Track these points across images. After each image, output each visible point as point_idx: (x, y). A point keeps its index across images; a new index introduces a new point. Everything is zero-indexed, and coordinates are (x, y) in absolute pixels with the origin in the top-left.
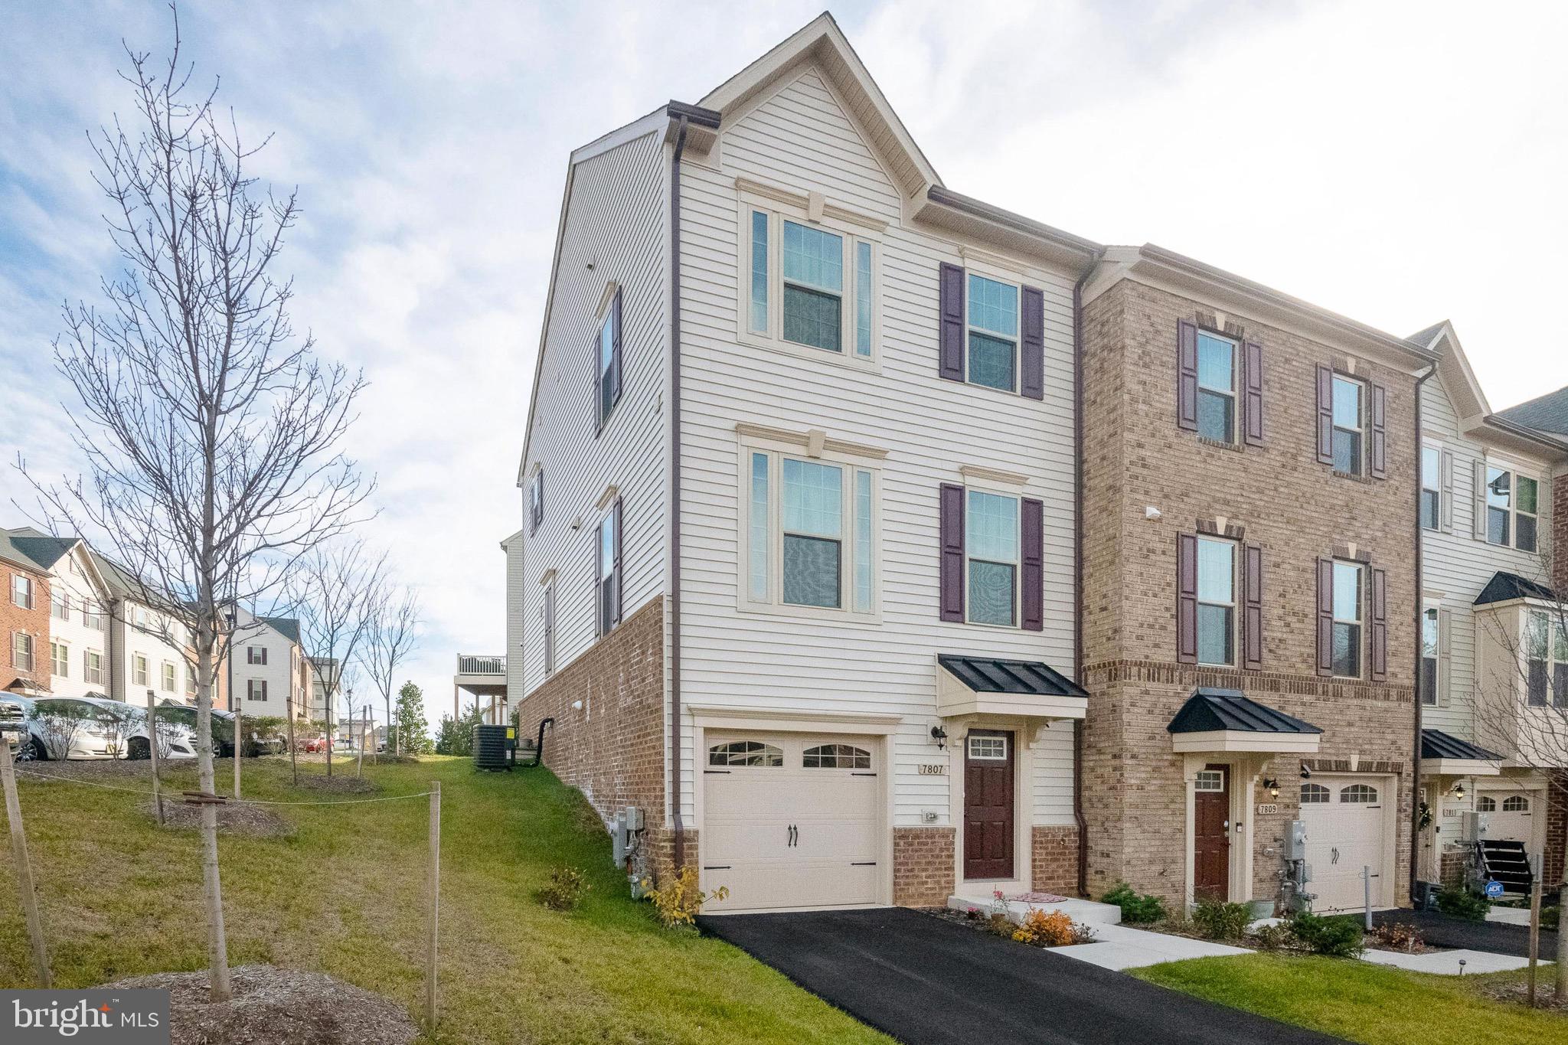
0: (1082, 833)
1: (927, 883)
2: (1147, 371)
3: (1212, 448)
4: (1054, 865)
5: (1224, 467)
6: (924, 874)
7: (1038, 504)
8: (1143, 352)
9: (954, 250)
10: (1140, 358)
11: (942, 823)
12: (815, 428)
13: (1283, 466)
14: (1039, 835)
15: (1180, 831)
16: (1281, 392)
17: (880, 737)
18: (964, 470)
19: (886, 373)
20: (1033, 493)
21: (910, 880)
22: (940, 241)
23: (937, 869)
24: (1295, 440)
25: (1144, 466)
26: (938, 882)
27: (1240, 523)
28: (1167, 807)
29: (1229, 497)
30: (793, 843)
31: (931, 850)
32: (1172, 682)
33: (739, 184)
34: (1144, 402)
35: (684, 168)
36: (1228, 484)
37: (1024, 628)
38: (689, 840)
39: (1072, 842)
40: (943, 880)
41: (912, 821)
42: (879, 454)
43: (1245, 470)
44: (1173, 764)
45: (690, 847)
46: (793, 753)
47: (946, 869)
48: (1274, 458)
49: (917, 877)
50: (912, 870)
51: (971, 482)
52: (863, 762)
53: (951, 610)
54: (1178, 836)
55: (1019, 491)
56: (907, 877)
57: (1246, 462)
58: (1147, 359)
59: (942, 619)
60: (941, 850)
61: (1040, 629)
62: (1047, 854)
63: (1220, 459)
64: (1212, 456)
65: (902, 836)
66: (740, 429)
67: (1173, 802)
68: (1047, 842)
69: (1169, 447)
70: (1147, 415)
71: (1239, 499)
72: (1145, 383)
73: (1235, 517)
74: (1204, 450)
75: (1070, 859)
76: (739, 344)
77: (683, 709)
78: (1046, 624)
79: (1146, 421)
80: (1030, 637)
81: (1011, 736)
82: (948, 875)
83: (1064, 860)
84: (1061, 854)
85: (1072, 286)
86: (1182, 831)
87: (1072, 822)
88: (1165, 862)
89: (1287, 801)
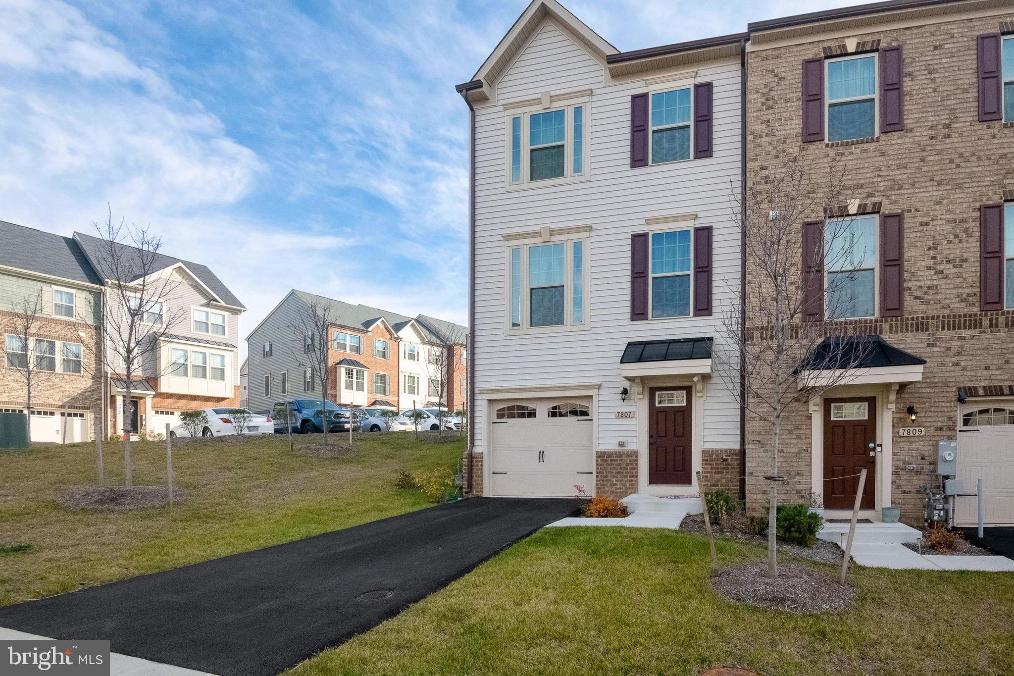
0: (743, 453)
1: (616, 485)
2: (771, 111)
3: (841, 148)
4: (718, 476)
5: (856, 159)
6: (615, 479)
7: (708, 230)
8: (767, 100)
9: (642, 83)
10: (763, 104)
11: (631, 447)
12: (542, 226)
13: (933, 138)
14: (708, 456)
15: (806, 450)
16: (929, 76)
17: (590, 397)
18: (649, 221)
19: (594, 178)
20: (701, 223)
21: (605, 483)
22: (632, 82)
23: (624, 477)
24: (947, 112)
25: (766, 182)
26: (625, 485)
27: (876, 199)
28: (790, 433)
29: (862, 182)
30: (541, 460)
31: (620, 465)
32: (797, 337)
33: (507, 107)
34: (767, 135)
35: (477, 113)
36: (862, 171)
37: (695, 315)
38: (476, 458)
39: (734, 462)
40: (628, 484)
41: (610, 446)
42: (590, 228)
43: (883, 154)
44: (797, 400)
45: (477, 462)
46: (542, 410)
47: (630, 477)
48: (921, 134)
49: (610, 481)
50: (607, 477)
51: (652, 229)
52: (584, 413)
53: (638, 313)
54: (803, 454)
55: (689, 225)
56: (603, 481)
57: (884, 148)
58: (771, 103)
59: (632, 320)
60: (627, 465)
61: (710, 314)
62: (712, 468)
63: (851, 153)
64: (843, 154)
65: (601, 455)
66: (507, 238)
67: (797, 428)
68: (712, 460)
69: (794, 161)
70: (770, 144)
71: (875, 180)
72: (769, 121)
73: (870, 195)
74: (832, 153)
75: (732, 472)
76: (506, 192)
77: (476, 391)
78: (714, 310)
79: (770, 148)
80: (703, 321)
81: (689, 390)
82: (632, 481)
83: (727, 473)
84: (725, 468)
85: (739, 67)
86: (808, 451)
87: (737, 446)
88: (790, 474)
89: (940, 424)
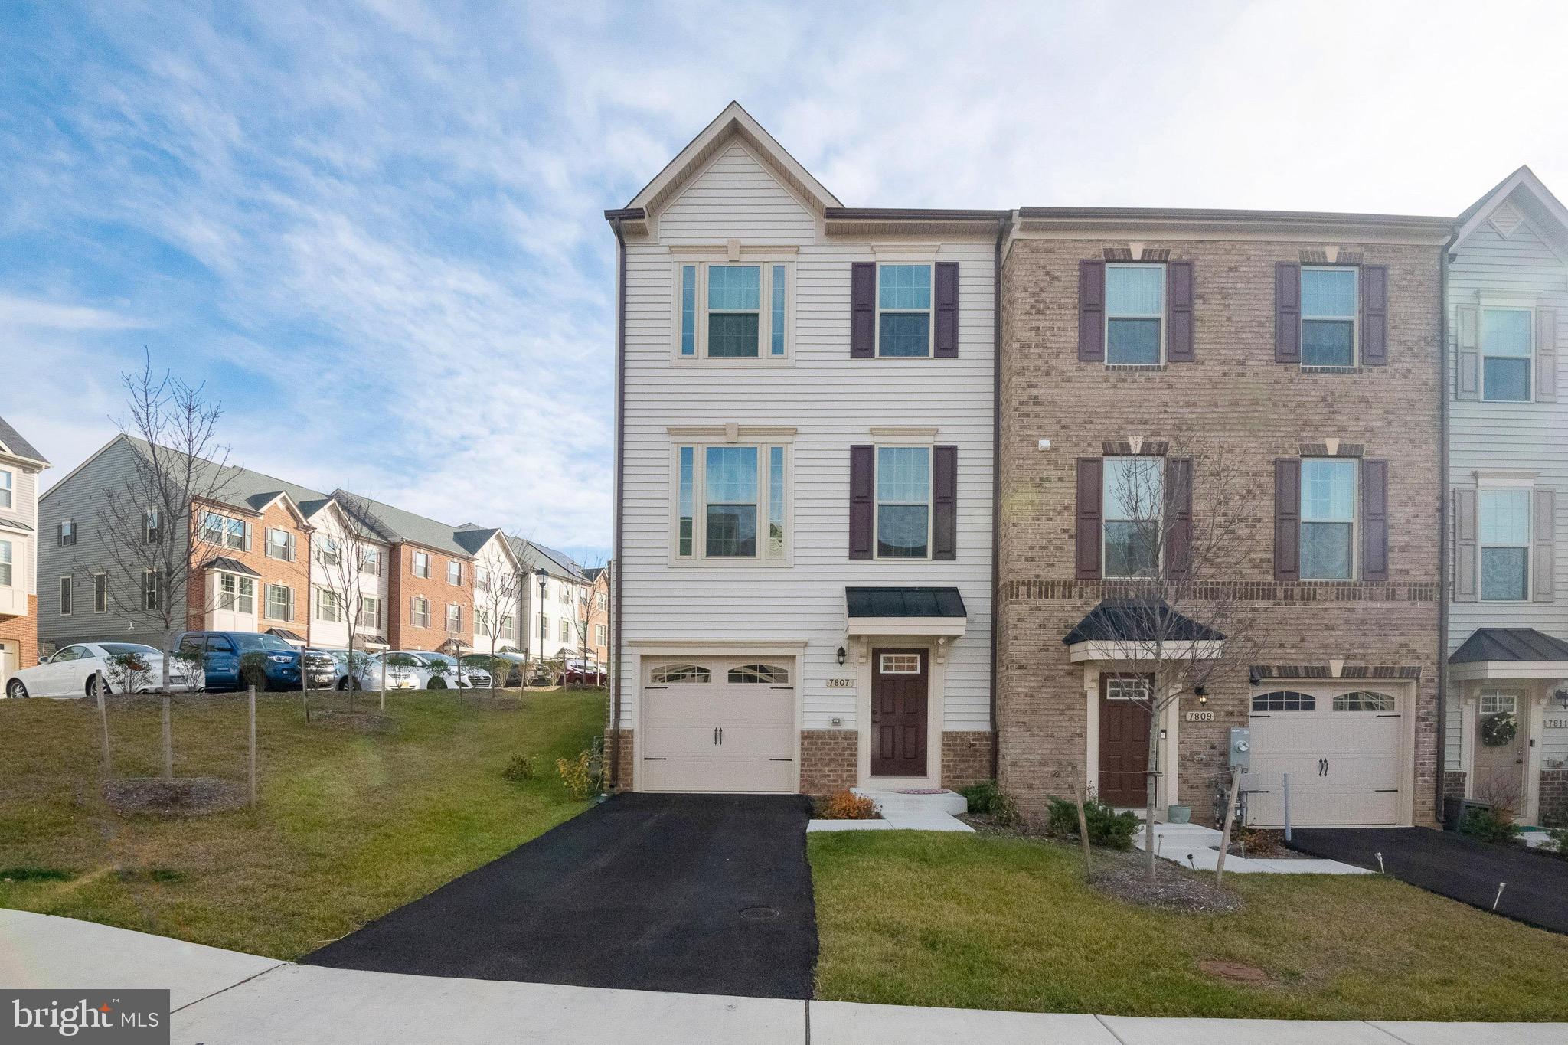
0: (994, 737)
1: (829, 776)
2: (1042, 317)
3: (1123, 373)
4: (963, 766)
5: (1140, 389)
6: (827, 769)
7: (952, 451)
8: (1037, 301)
9: (867, 249)
10: (1032, 307)
11: (847, 727)
12: (728, 420)
13: (1225, 374)
14: (950, 740)
15: (1080, 736)
16: (1223, 302)
17: (793, 657)
18: (873, 431)
19: (799, 365)
20: (944, 440)
21: (814, 773)
22: (851, 245)
23: (840, 765)
24: (1241, 346)
25: (1035, 404)
26: (841, 776)
27: (1163, 439)
28: (1062, 713)
29: (1146, 416)
30: (718, 742)
31: (834, 749)
32: (1070, 597)
33: (674, 250)
34: (1037, 346)
35: (629, 250)
36: (1146, 404)
37: (934, 558)
38: (624, 737)
39: (984, 747)
40: (845, 774)
41: (819, 724)
42: (794, 431)
43: (1170, 386)
44: (1070, 673)
45: (626, 742)
46: (719, 673)
47: (848, 765)
48: (1213, 368)
49: (820, 770)
50: (815, 765)
51: (879, 442)
52: (782, 676)
53: (859, 549)
54: (1077, 740)
55: (929, 441)
56: (811, 771)
57: (1171, 380)
58: (1042, 306)
59: (852, 557)
60: (844, 749)
61: (954, 558)
62: (955, 756)
63: (1134, 381)
64: (1125, 381)
65: (808, 737)
66: (672, 431)
67: (1069, 708)
68: (955, 745)
69: (1069, 381)
70: (1040, 357)
71: (1161, 416)
72: (1039, 328)
73: (1157, 434)
74: (1113, 377)
75: (981, 761)
76: (672, 368)
77: (624, 642)
78: (959, 553)
79: (1040, 362)
80: (943, 566)
81: (925, 654)
82: (851, 771)
83: (974, 761)
84: (971, 756)
85: (993, 249)
86: (1083, 736)
87: (986, 727)
88: (1061, 764)
89: (1231, 708)
